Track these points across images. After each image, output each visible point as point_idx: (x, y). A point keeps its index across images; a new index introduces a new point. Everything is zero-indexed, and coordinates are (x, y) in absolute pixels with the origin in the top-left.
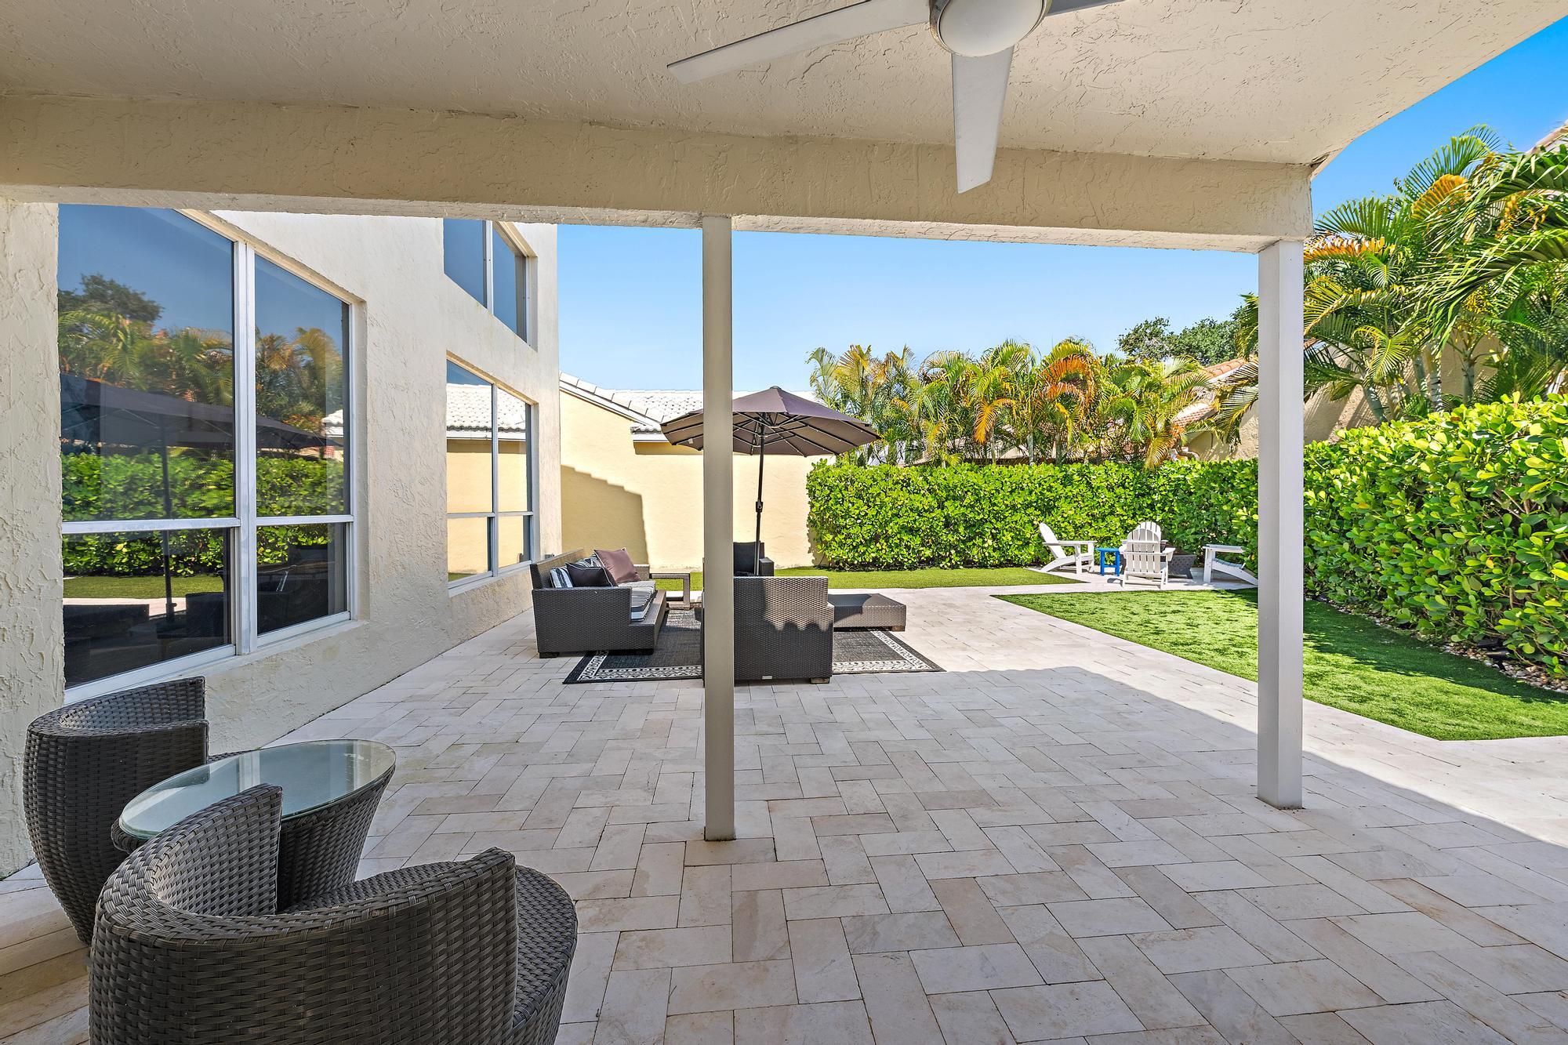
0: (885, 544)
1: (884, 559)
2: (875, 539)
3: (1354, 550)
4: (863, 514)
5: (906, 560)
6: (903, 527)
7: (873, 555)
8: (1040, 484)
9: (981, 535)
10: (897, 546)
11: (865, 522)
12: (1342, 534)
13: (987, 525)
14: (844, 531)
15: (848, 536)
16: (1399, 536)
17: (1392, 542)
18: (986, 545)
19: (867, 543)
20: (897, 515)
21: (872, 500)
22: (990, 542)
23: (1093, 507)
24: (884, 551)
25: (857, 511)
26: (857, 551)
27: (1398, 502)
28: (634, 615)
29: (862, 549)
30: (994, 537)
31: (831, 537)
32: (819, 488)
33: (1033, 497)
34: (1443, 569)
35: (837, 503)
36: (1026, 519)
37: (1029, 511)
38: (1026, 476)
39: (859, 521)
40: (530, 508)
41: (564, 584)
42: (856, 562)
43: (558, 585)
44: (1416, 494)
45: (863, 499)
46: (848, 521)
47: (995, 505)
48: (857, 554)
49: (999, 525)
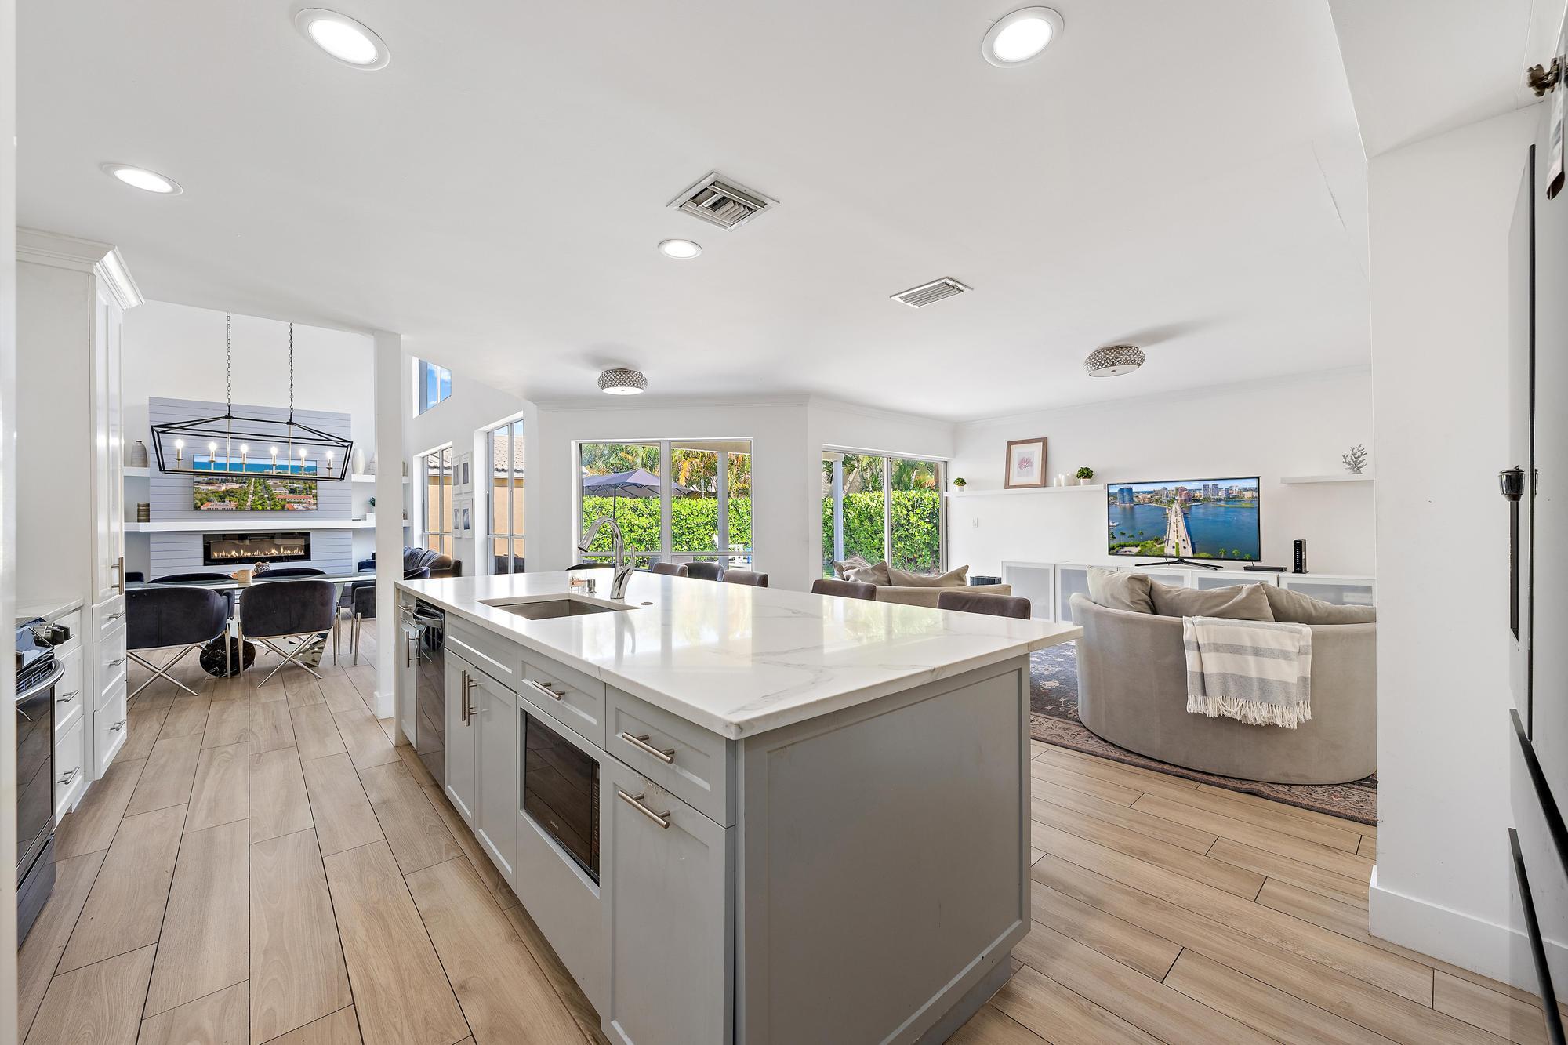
3: (855, 542)
6: (634, 539)
8: (713, 511)
9: (680, 543)
12: (851, 536)
13: (684, 536)
16: (867, 535)
17: (866, 538)
18: (683, 549)
20: (631, 531)
22: (686, 547)
23: (739, 525)
27: (866, 523)
30: (687, 543)
33: (709, 519)
34: (877, 546)
36: (705, 532)
37: (707, 527)
38: (705, 506)
44: (871, 520)
47: (688, 524)
49: (691, 536)
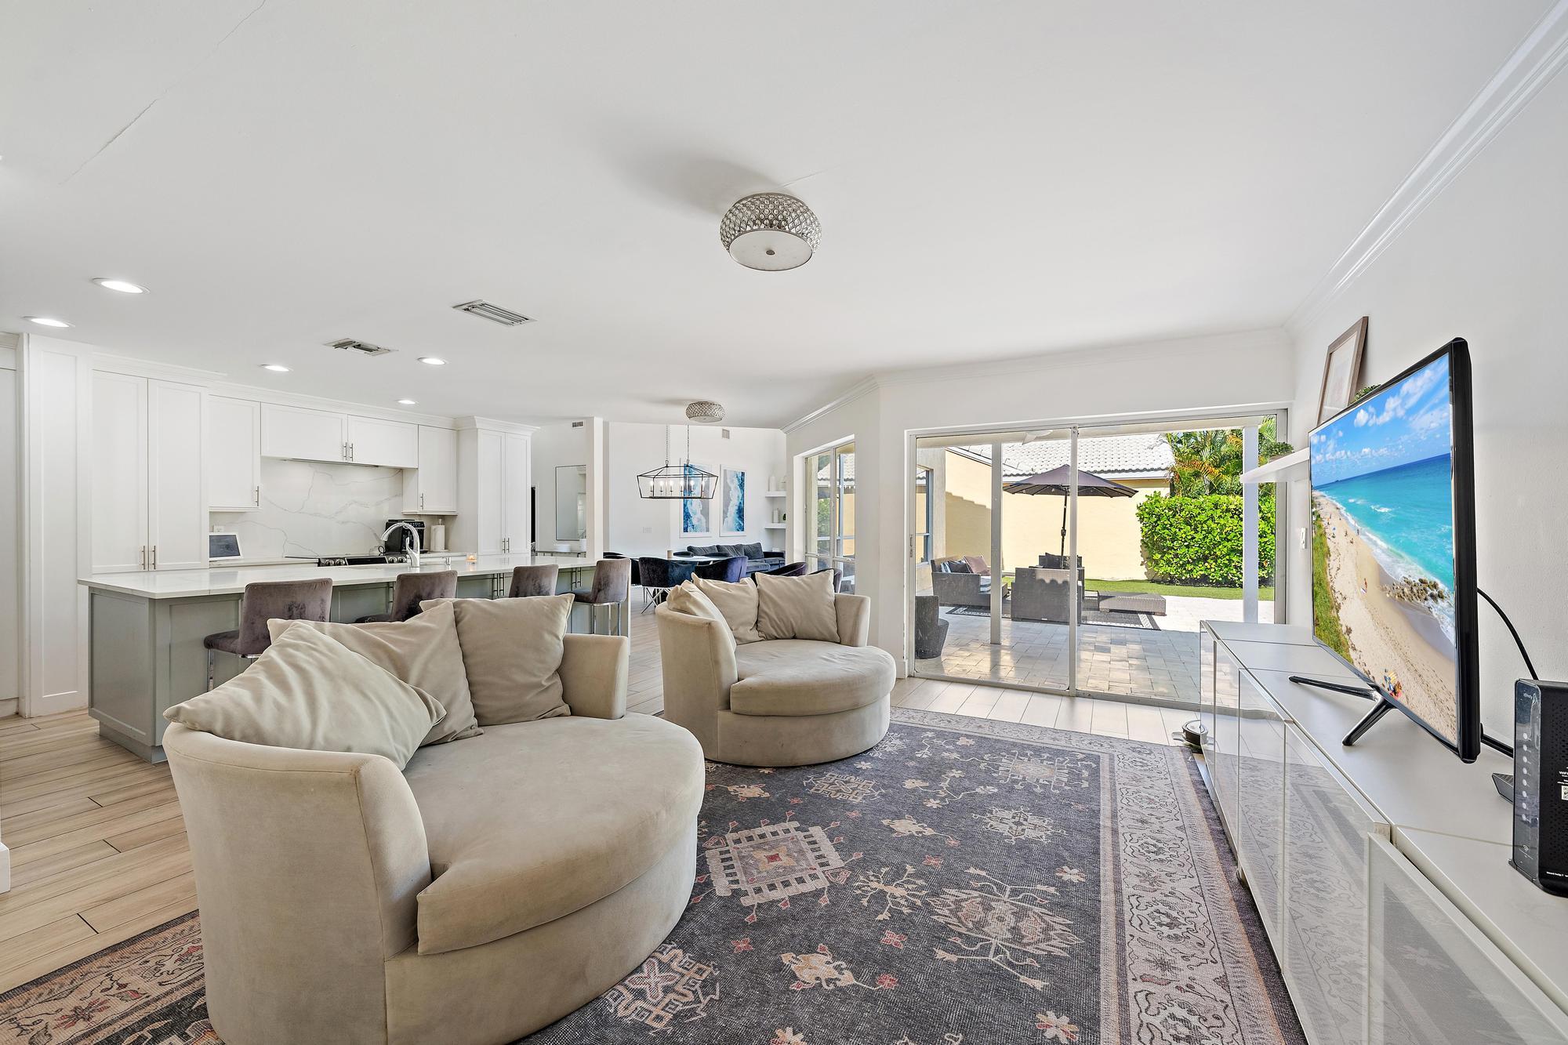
0: (1214, 564)
1: (1213, 576)
2: (1205, 559)
4: (1189, 537)
5: (1236, 578)
6: (1232, 549)
7: (1202, 573)
10: (1226, 566)
11: (1192, 544)
14: (1172, 552)
15: (1176, 556)
19: (1195, 562)
20: (1226, 539)
21: (1199, 526)
24: (1213, 570)
25: (1184, 536)
26: (1185, 569)
28: (982, 589)
29: (1189, 567)
31: (1160, 556)
32: (1148, 516)
35: (1164, 528)
39: (1186, 544)
40: (928, 531)
41: (947, 571)
42: (1184, 578)
43: (944, 571)
45: (1191, 526)
46: (1175, 543)
48: (1184, 571)
